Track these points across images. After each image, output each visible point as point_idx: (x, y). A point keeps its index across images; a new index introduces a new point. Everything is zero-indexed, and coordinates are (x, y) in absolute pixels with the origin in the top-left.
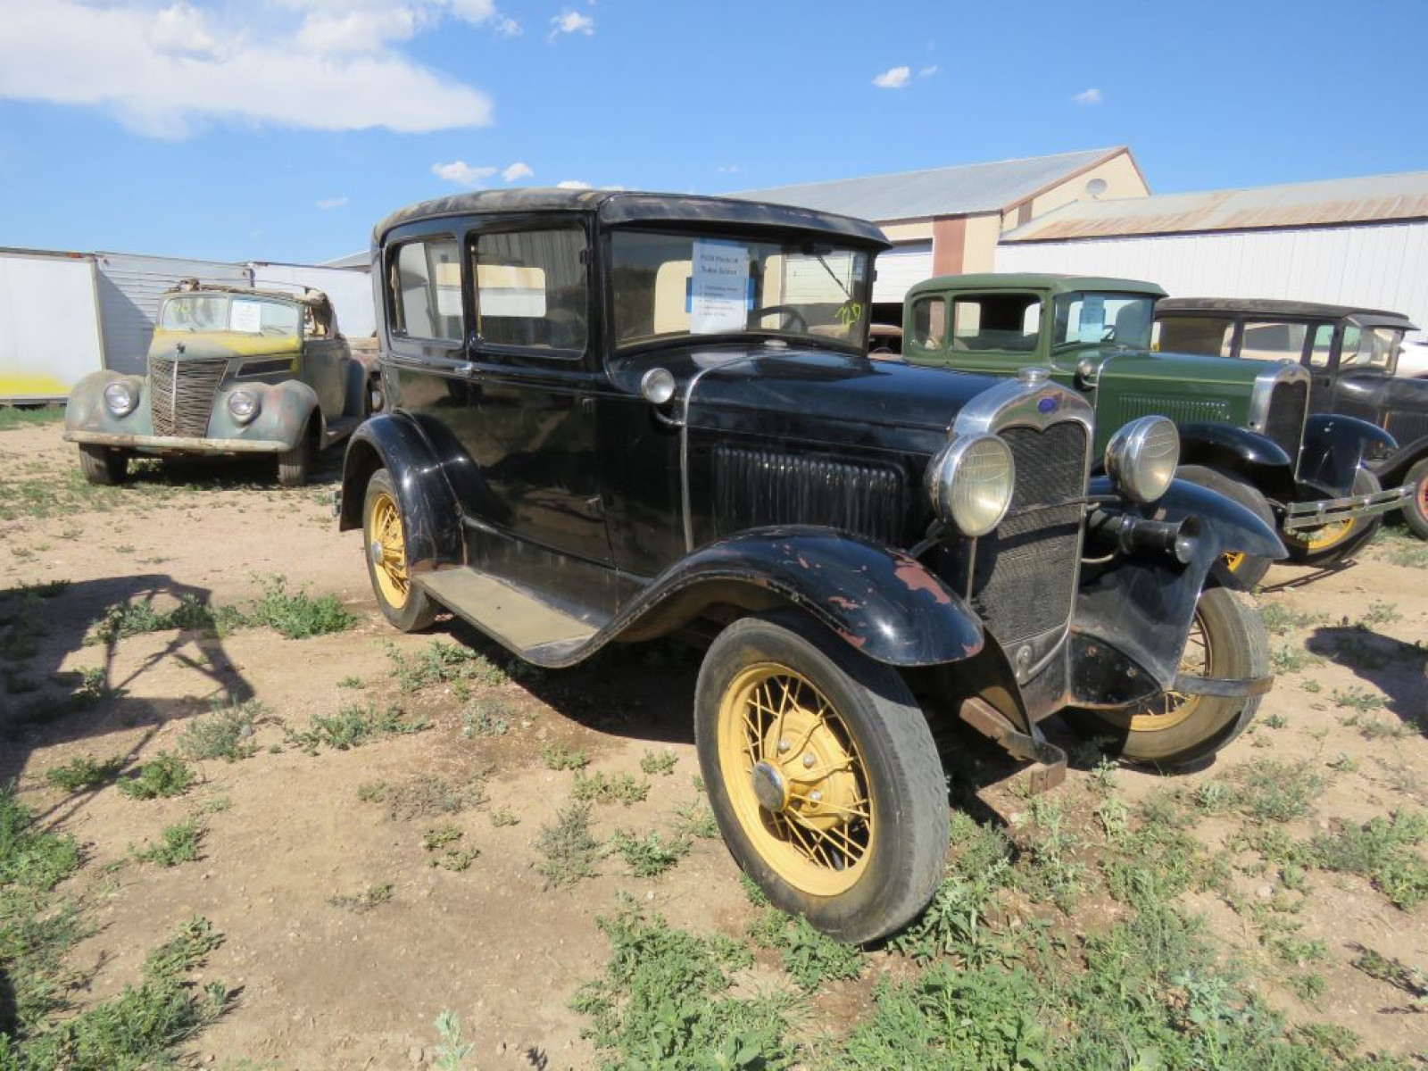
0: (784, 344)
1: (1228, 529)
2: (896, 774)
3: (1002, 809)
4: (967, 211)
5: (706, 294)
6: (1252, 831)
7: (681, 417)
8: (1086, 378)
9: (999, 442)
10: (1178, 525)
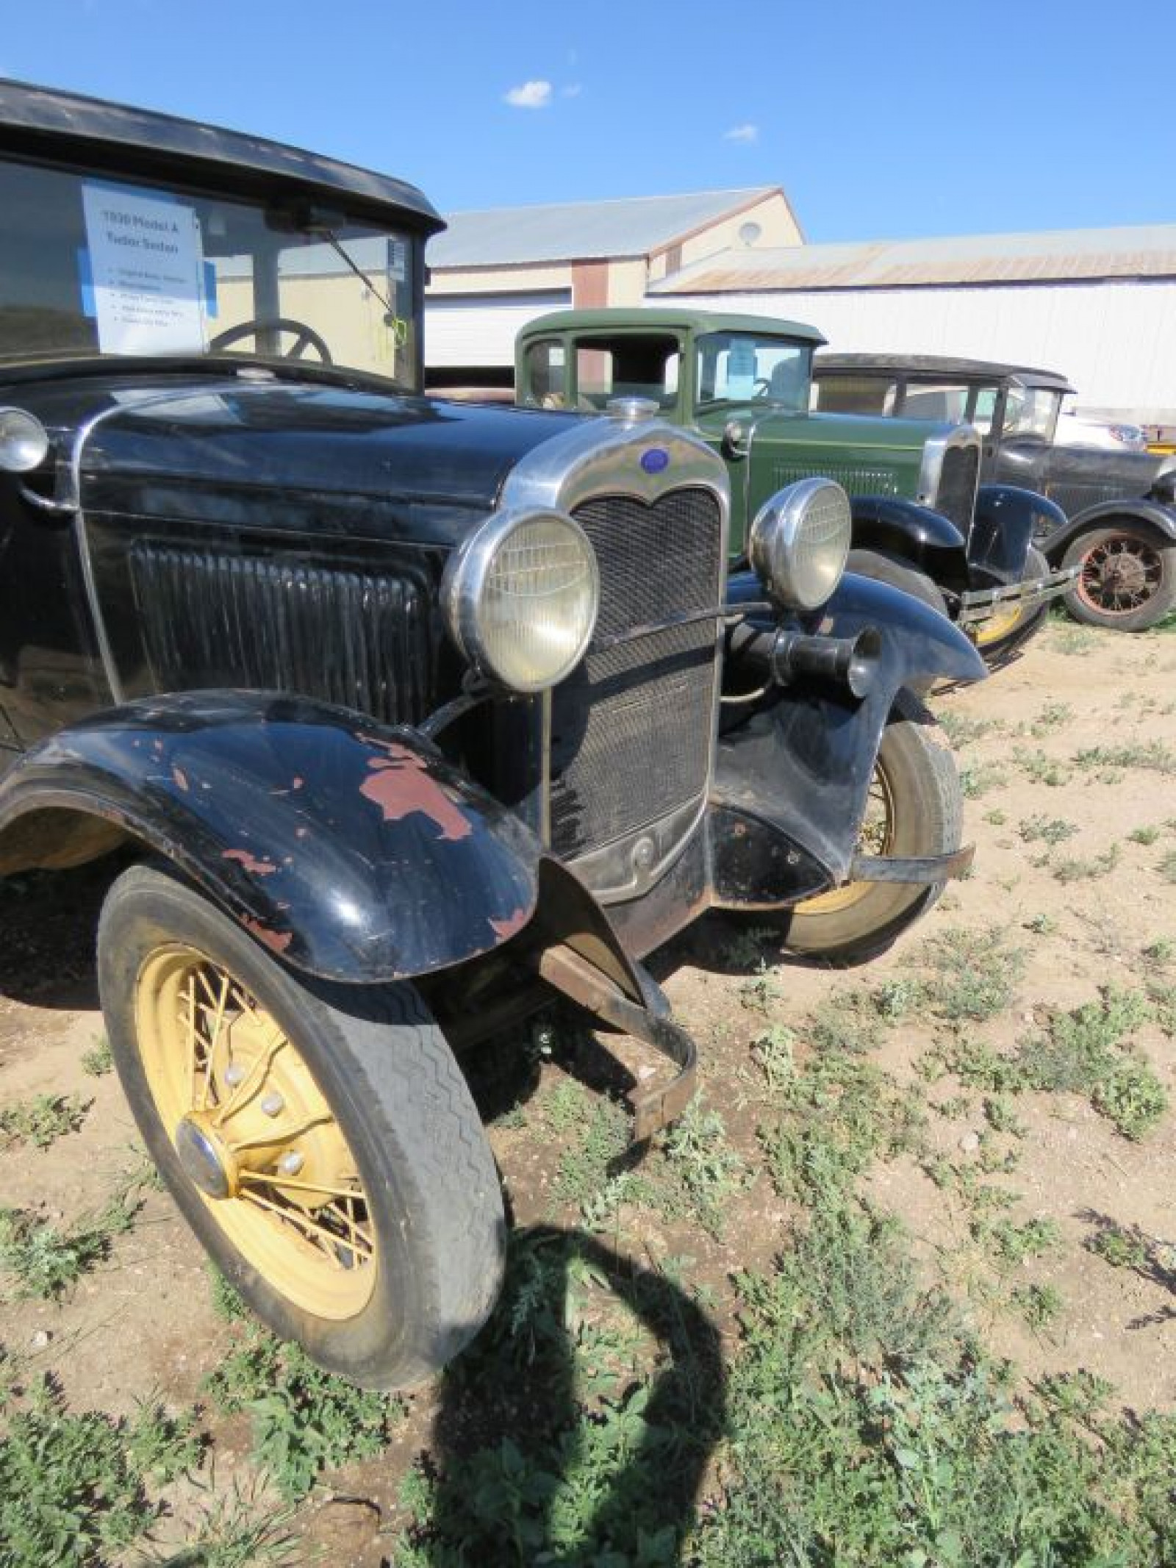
0: (270, 375)
1: (915, 641)
2: (391, 1159)
3: (629, 1058)
4: (610, 255)
5: (123, 284)
6: (948, 1041)
7: (70, 495)
8: (736, 444)
9: (570, 526)
10: (852, 642)
